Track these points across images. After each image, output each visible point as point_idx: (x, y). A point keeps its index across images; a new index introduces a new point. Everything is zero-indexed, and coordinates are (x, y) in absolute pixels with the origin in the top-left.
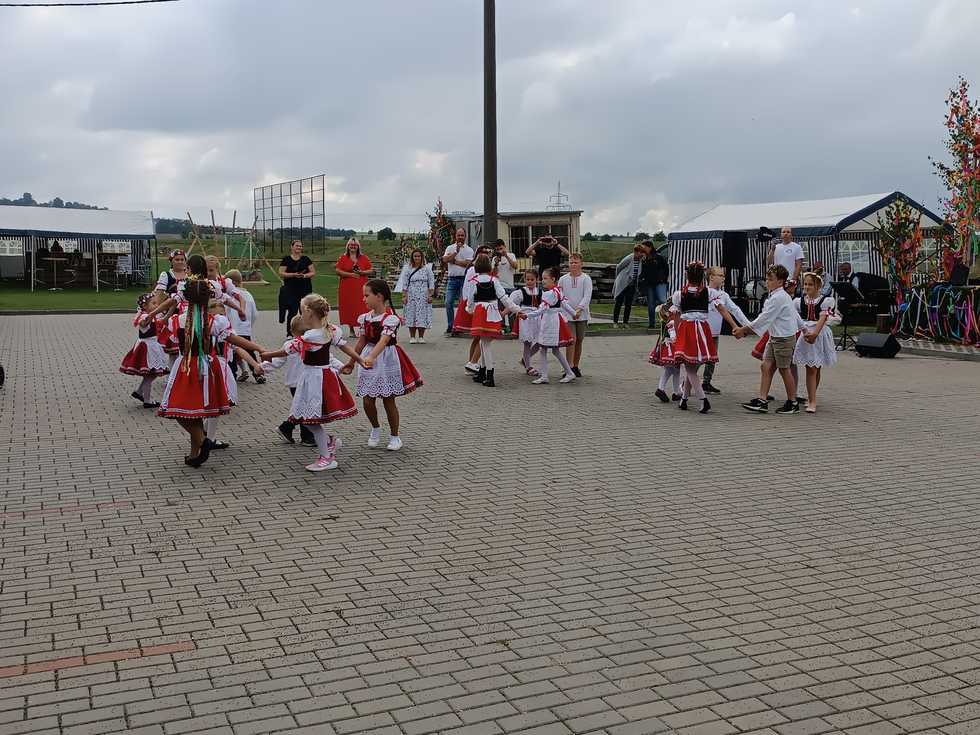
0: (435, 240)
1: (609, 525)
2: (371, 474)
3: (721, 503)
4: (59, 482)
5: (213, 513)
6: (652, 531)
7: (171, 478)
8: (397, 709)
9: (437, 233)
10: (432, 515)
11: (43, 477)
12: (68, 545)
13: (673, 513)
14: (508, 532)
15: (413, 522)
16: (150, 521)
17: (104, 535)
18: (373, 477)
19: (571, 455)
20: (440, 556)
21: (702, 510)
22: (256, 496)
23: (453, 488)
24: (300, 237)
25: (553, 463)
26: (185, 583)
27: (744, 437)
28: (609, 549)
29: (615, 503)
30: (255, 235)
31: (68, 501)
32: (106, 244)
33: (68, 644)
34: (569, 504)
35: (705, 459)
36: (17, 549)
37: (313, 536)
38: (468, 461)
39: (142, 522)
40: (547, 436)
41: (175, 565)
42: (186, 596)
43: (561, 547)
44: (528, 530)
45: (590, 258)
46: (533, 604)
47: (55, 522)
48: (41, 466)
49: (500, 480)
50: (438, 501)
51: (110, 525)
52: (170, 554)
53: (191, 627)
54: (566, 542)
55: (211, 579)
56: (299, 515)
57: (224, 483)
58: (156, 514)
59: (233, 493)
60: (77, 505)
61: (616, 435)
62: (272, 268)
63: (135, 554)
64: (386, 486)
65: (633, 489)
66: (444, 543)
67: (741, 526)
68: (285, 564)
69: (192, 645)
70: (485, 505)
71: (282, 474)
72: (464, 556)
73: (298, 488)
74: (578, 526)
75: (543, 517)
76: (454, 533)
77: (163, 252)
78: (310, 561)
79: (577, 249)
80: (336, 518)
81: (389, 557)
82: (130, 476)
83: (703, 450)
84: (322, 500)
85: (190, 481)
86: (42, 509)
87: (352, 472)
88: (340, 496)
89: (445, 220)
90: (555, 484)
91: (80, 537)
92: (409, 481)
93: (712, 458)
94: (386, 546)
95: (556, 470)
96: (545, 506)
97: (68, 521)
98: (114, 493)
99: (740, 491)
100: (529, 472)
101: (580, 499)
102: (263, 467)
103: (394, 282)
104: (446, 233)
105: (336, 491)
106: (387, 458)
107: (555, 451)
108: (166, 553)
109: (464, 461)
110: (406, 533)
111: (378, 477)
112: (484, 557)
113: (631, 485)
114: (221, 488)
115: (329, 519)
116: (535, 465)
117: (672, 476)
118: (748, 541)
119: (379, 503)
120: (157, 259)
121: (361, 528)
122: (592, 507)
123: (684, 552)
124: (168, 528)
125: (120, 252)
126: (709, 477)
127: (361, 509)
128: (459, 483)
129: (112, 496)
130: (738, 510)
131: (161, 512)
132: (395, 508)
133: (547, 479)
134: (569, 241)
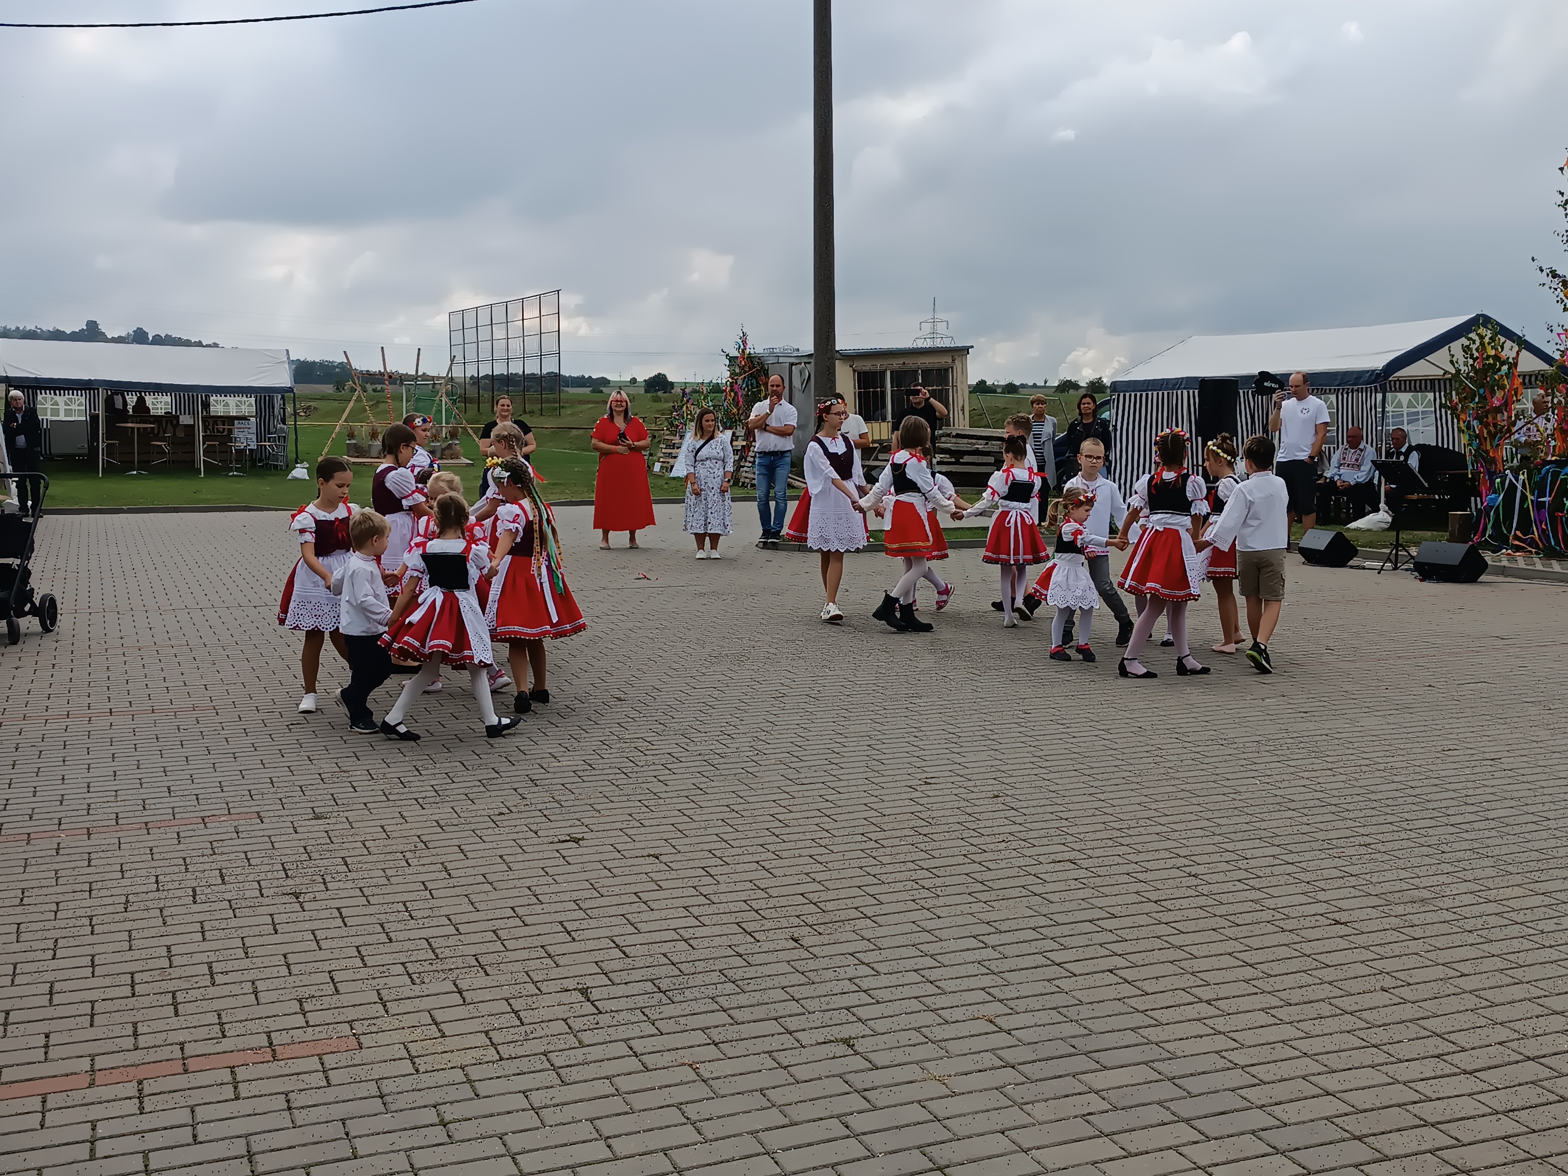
0: (736, 394)
1: (1014, 854)
2: (635, 769)
3: (1196, 818)
4: (143, 780)
5: (385, 831)
6: (1085, 863)
7: (320, 774)
8: (677, 1148)
9: (740, 382)
10: (733, 836)
11: (118, 773)
12: (157, 882)
13: (1118, 834)
14: (854, 863)
15: (701, 846)
16: (287, 844)
17: (214, 866)
18: (638, 775)
19: (954, 740)
20: (745, 901)
21: (1164, 829)
22: (452, 804)
23: (765, 791)
24: (522, 388)
25: (924, 753)
26: (342, 943)
27: (1232, 712)
28: (1015, 893)
29: (1025, 817)
30: (449, 386)
31: (157, 812)
32: (216, 401)
33: (159, 1039)
34: (951, 820)
35: (1169, 746)
36: (78, 887)
37: (543, 868)
38: (790, 749)
39: (273, 846)
40: (916, 709)
41: (326, 914)
42: (343, 963)
43: (939, 889)
44: (885, 860)
45: (983, 424)
46: (893, 980)
47: (138, 845)
49: (840, 780)
50: (742, 813)
51: (225, 850)
52: (319, 896)
53: (351, 1013)
54: (948, 881)
55: (383, 938)
56: (521, 835)
57: (402, 783)
58: (296, 833)
59: (416, 800)
60: (171, 817)
61: (1026, 708)
63: (262, 896)
64: (659, 788)
65: (1054, 795)
66: (751, 881)
67: (1227, 856)
68: (498, 914)
69: (353, 1043)
70: (817, 820)
71: (493, 769)
72: (783, 901)
73: (520, 791)
74: (964, 855)
75: (910, 840)
76: (767, 865)
77: (305, 413)
78: (538, 909)
79: (963, 407)
80: (579, 839)
81: (663, 904)
82: (255, 771)
83: (1167, 732)
84: (558, 811)
85: (349, 780)
86: (117, 823)
87: (605, 766)
88: (586, 804)
89: (752, 362)
90: (929, 787)
91: (176, 869)
92: (694, 781)
93: (1180, 745)
94: (658, 886)
95: (929, 763)
96: (913, 822)
97: (157, 843)
98: (230, 799)
99: (1227, 799)
100: (888, 767)
101: (969, 810)
102: (464, 758)
103: (671, 461)
104: (754, 381)
105: (580, 797)
106: (659, 743)
107: (928, 733)
108: (312, 896)
109: (783, 749)
110: (692, 864)
111: (645, 774)
112: (815, 904)
113: (1051, 788)
114: (397, 791)
115: (569, 841)
116: (896, 755)
117: (1117, 775)
118: (1239, 881)
119: (649, 815)
120: (295, 424)
121: (619, 856)
122: (989, 823)
123: (1135, 898)
124: (315, 856)
125: (238, 414)
126: (1177, 775)
127: (619, 825)
128: (776, 784)
129: (227, 803)
130: (1224, 830)
131: (304, 829)
132: (672, 825)
133: (916, 778)
134: (951, 394)
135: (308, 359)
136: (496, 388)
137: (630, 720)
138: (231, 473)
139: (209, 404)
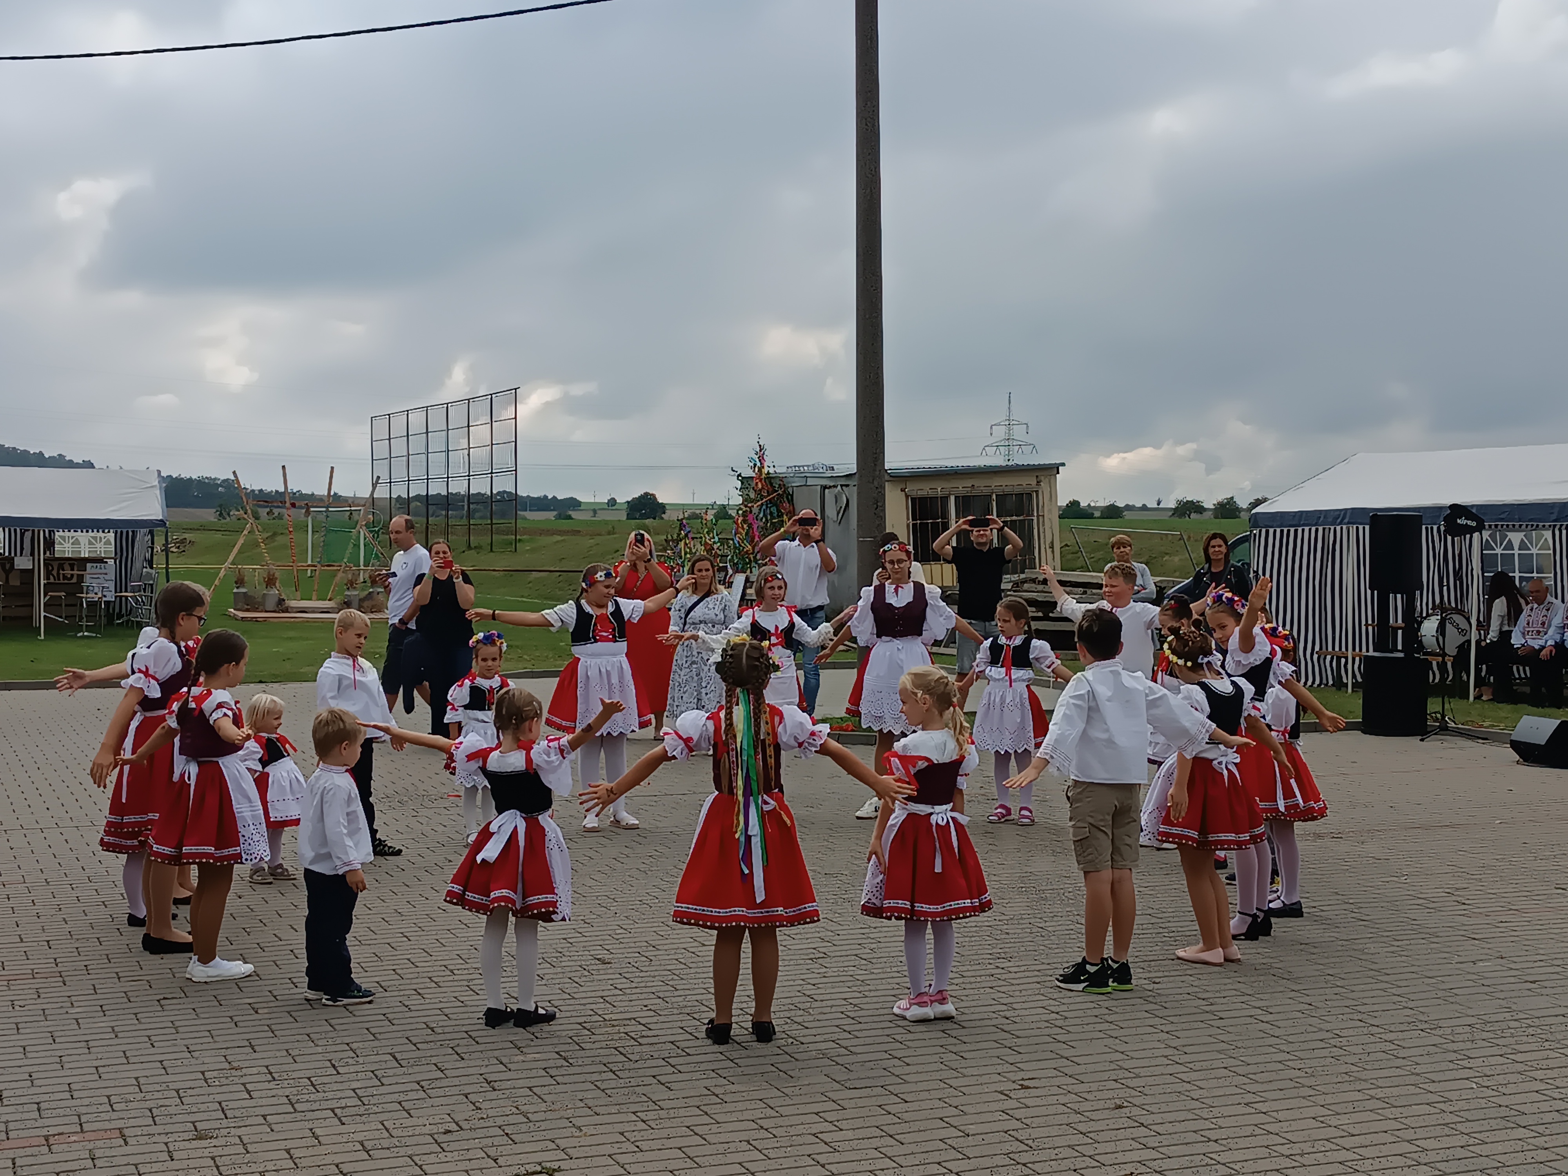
0: (750, 526)
2: (627, 1065)
3: (1393, 1139)
5: (291, 1158)
7: (203, 1073)
9: (755, 510)
18: (631, 1074)
19: (1058, 1023)
21: (1350, 1156)
22: (382, 1117)
23: (805, 1099)
24: (465, 514)
25: (1020, 1041)
27: (1434, 981)
29: (1159, 1138)
30: (371, 516)
32: (64, 538)
34: (1059, 1142)
35: (1351, 1032)
38: (836, 1036)
40: (1004, 976)
45: (1080, 562)
49: (906, 1082)
50: (774, 1131)
57: (313, 1085)
58: (172, 1160)
59: (333, 1110)
60: (4, 1136)
64: (659, 1093)
65: (1197, 1104)
70: (876, 1143)
71: (435, 1064)
73: (472, 1097)
77: (178, 547)
79: (1052, 543)
80: (554, 1170)
82: (115, 1068)
83: (1347, 1010)
84: (524, 1128)
85: (243, 1080)
87: (585, 1061)
88: (562, 1117)
89: (771, 484)
90: (1026, 1093)
92: (707, 1083)
93: (1365, 1031)
95: (1026, 1057)
96: (1007, 1145)
98: (83, 1110)
99: (1433, 1110)
101: (1082, 1127)
102: (395, 1049)
104: (774, 509)
105: (553, 1107)
106: (659, 1026)
107: (1023, 1012)
109: (826, 1036)
113: (1192, 1094)
114: (307, 1097)
115: (541, 1172)
116: (980, 1046)
117: (1281, 1075)
119: (646, 1135)
120: (167, 568)
122: (1110, 1147)
125: (93, 555)
126: (1364, 1075)
127: (608, 1149)
128: (817, 1088)
129: (79, 1116)
130: (1432, 1157)
131: (183, 1155)
132: (680, 1149)
133: (1009, 1080)
134: (1035, 526)
135: (182, 476)
136: (430, 512)
137: (618, 992)
138: (81, 634)
139: (54, 543)
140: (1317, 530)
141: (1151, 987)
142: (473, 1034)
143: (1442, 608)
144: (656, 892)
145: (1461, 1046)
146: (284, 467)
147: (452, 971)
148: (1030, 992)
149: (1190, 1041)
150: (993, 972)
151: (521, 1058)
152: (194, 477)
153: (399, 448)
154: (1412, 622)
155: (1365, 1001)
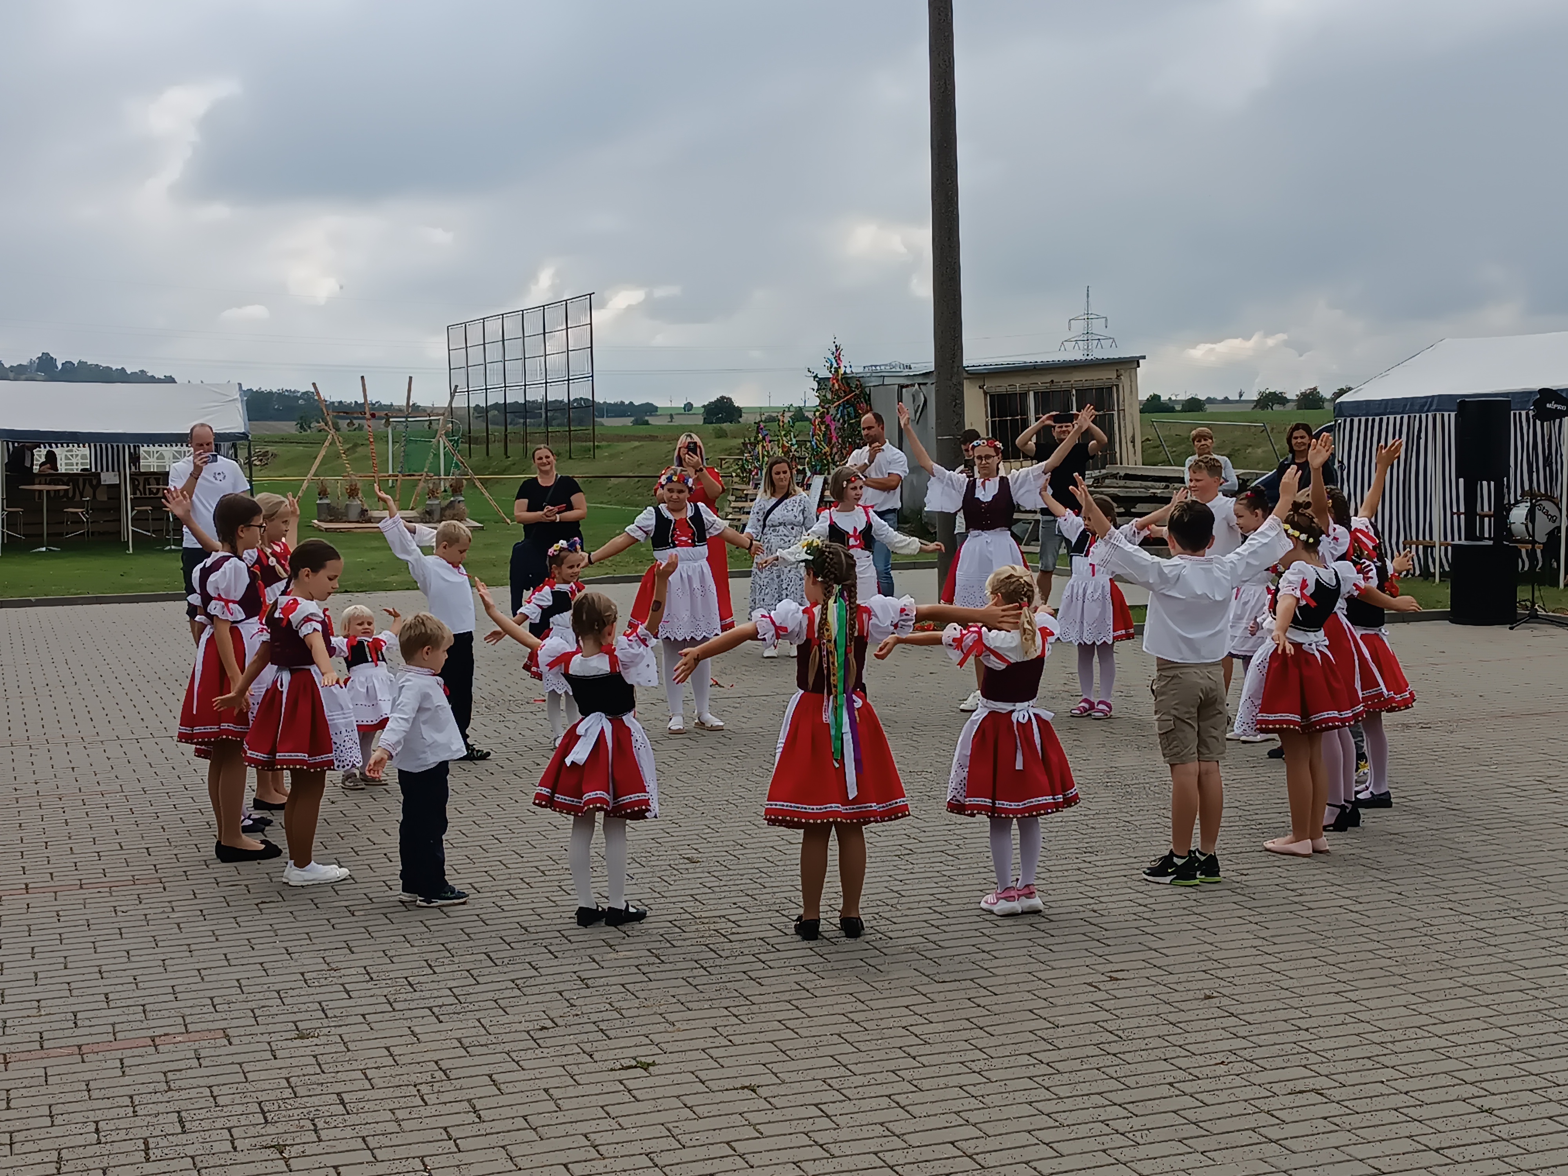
0: (827, 427)
1: (1238, 1081)
2: (718, 962)
3: (1485, 1026)
4: (73, 985)
5: (391, 1055)
6: (1337, 1094)
7: (302, 974)
9: (832, 411)
10: (854, 1058)
11: (40, 975)
12: (97, 1131)
13: (1378, 1050)
14: (1020, 1097)
15: (812, 1074)
16: (264, 1075)
17: (172, 1107)
18: (723, 970)
19: (1146, 916)
20: (876, 1153)
21: (1442, 1043)
22: (479, 1015)
23: (894, 993)
24: (543, 421)
25: (1107, 934)
27: (1525, 869)
28: (1244, 1138)
29: (1249, 1028)
30: (450, 425)
31: (92, 1030)
32: (148, 454)
34: (1149, 1032)
37: (602, 1107)
39: (246, 1078)
40: (1091, 870)
43: (1138, 1134)
44: (1063, 1092)
45: (1162, 457)
47: (70, 1078)
48: (36, 950)
49: (995, 975)
50: (864, 1024)
51: (183, 1084)
52: (310, 1149)
54: (1150, 1121)
56: (571, 1059)
57: (410, 985)
58: (275, 1058)
59: (430, 1009)
60: (112, 1038)
62: (487, 494)
63: (235, 1149)
64: (751, 989)
65: (1288, 994)
66: (882, 1124)
67: (1531, 1082)
70: (967, 1035)
71: (529, 963)
72: (927, 1153)
73: (566, 995)
74: (1171, 1084)
75: (1094, 1062)
76: (902, 1100)
77: (261, 460)
79: (1133, 437)
80: (649, 1065)
82: (217, 971)
83: (1438, 899)
84: (618, 1024)
85: (341, 981)
86: (42, 1047)
87: (676, 958)
88: (655, 1013)
89: (848, 384)
90: (1116, 984)
91: (122, 1112)
92: (798, 978)
93: (1457, 919)
94: (757, 1131)
95: (1112, 950)
96: (1097, 1036)
97: (94, 1075)
98: (187, 1011)
99: (1526, 997)
101: (1172, 1018)
102: (490, 949)
104: (851, 409)
105: (646, 1003)
106: (748, 923)
107: (1111, 905)
108: (300, 1148)
109: (915, 931)
110: (800, 1099)
111: (732, 968)
112: (970, 1157)
113: (1282, 984)
114: (404, 996)
115: (636, 1067)
116: (1068, 939)
117: (1372, 964)
118: (1550, 1118)
119: (738, 1029)
121: (701, 1088)
122: (1200, 1037)
123: (1407, 1145)
124: (301, 1091)
126: (1456, 963)
127: (701, 1044)
128: (907, 982)
129: (183, 1017)
130: (1524, 1043)
131: (285, 1053)
132: (772, 1042)
133: (1098, 972)
134: (1116, 421)
135: (263, 389)
136: (509, 421)
137: (707, 890)
138: (168, 548)
139: (139, 458)
140: (1402, 418)
141: (1239, 879)
142: (565, 933)
143: (1531, 495)
144: (742, 792)
145: (1553, 933)
146: (362, 377)
147: (543, 872)
148: (1117, 886)
149: (1279, 932)
150: (1080, 866)
151: (614, 955)
152: (274, 390)
153: (475, 355)
154: (1502, 511)
155: (1456, 889)
